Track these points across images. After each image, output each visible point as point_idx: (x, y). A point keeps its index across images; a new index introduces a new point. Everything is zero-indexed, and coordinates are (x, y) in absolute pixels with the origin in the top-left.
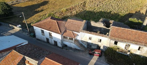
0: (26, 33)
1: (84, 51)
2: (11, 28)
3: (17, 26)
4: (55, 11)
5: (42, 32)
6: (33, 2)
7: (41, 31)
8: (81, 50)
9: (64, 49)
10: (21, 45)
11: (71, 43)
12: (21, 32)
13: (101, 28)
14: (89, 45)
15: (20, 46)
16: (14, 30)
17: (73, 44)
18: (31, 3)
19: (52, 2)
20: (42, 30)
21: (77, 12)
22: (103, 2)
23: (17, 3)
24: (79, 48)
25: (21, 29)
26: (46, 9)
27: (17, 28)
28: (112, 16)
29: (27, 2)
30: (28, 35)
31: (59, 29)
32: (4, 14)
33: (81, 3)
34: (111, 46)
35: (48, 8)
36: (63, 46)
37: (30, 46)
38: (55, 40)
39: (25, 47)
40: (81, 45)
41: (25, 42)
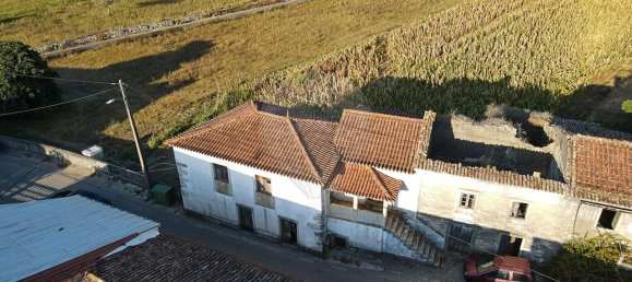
0: (129, 185)
1: (437, 264)
2: (54, 165)
3: (85, 152)
4: (255, 82)
5: (216, 178)
6: (146, 47)
7: (210, 173)
8: (420, 263)
9: (330, 261)
10: (128, 244)
11: (372, 229)
12: (104, 179)
13: (505, 148)
14: (459, 234)
15: (121, 253)
16: (68, 170)
17: (381, 234)
18: (138, 50)
19: (231, 43)
20: (216, 166)
21: (356, 83)
22: (463, 39)
23: (73, 52)
24: (409, 254)
25: (102, 165)
26: (212, 72)
27: (85, 164)
28: (520, 98)
29: (122, 45)
30: (138, 192)
31: (308, 158)
32: (16, 100)
33: (366, 43)
34: (583, 236)
35: (218, 70)
36: (324, 246)
37: (173, 252)
38: (284, 215)
39: (147, 253)
40: (419, 236)
41: (148, 230)
